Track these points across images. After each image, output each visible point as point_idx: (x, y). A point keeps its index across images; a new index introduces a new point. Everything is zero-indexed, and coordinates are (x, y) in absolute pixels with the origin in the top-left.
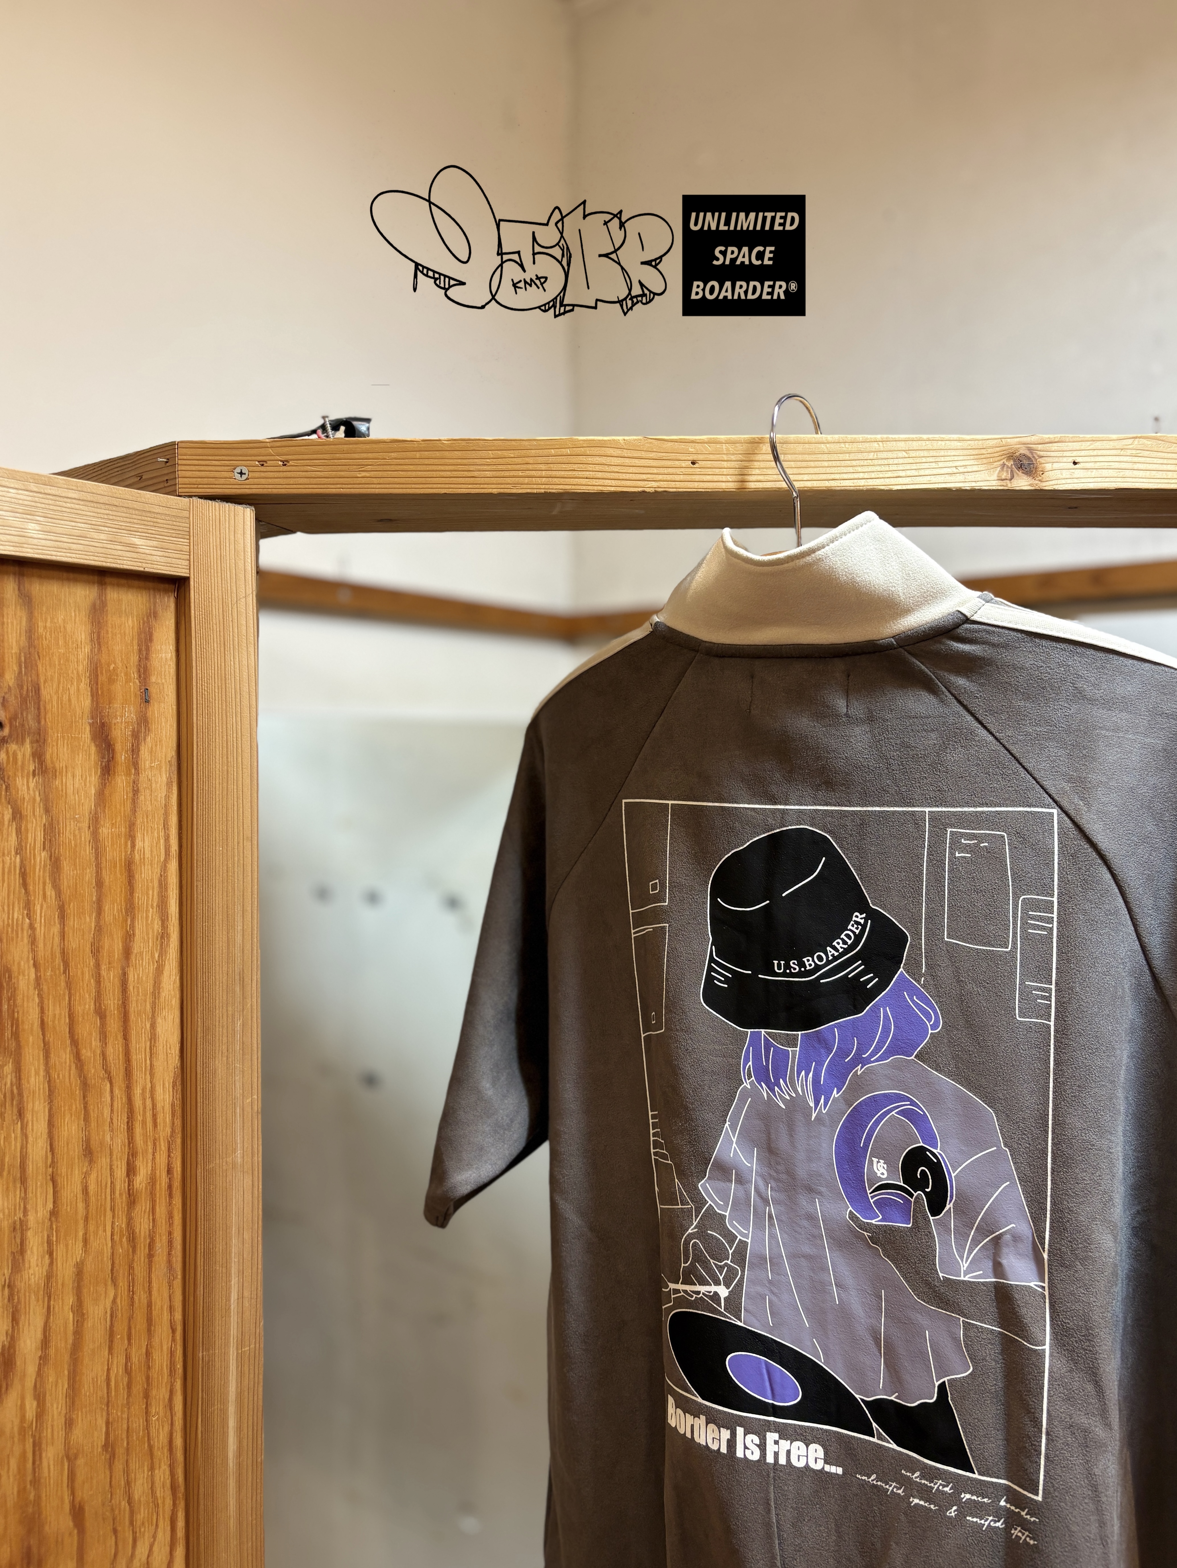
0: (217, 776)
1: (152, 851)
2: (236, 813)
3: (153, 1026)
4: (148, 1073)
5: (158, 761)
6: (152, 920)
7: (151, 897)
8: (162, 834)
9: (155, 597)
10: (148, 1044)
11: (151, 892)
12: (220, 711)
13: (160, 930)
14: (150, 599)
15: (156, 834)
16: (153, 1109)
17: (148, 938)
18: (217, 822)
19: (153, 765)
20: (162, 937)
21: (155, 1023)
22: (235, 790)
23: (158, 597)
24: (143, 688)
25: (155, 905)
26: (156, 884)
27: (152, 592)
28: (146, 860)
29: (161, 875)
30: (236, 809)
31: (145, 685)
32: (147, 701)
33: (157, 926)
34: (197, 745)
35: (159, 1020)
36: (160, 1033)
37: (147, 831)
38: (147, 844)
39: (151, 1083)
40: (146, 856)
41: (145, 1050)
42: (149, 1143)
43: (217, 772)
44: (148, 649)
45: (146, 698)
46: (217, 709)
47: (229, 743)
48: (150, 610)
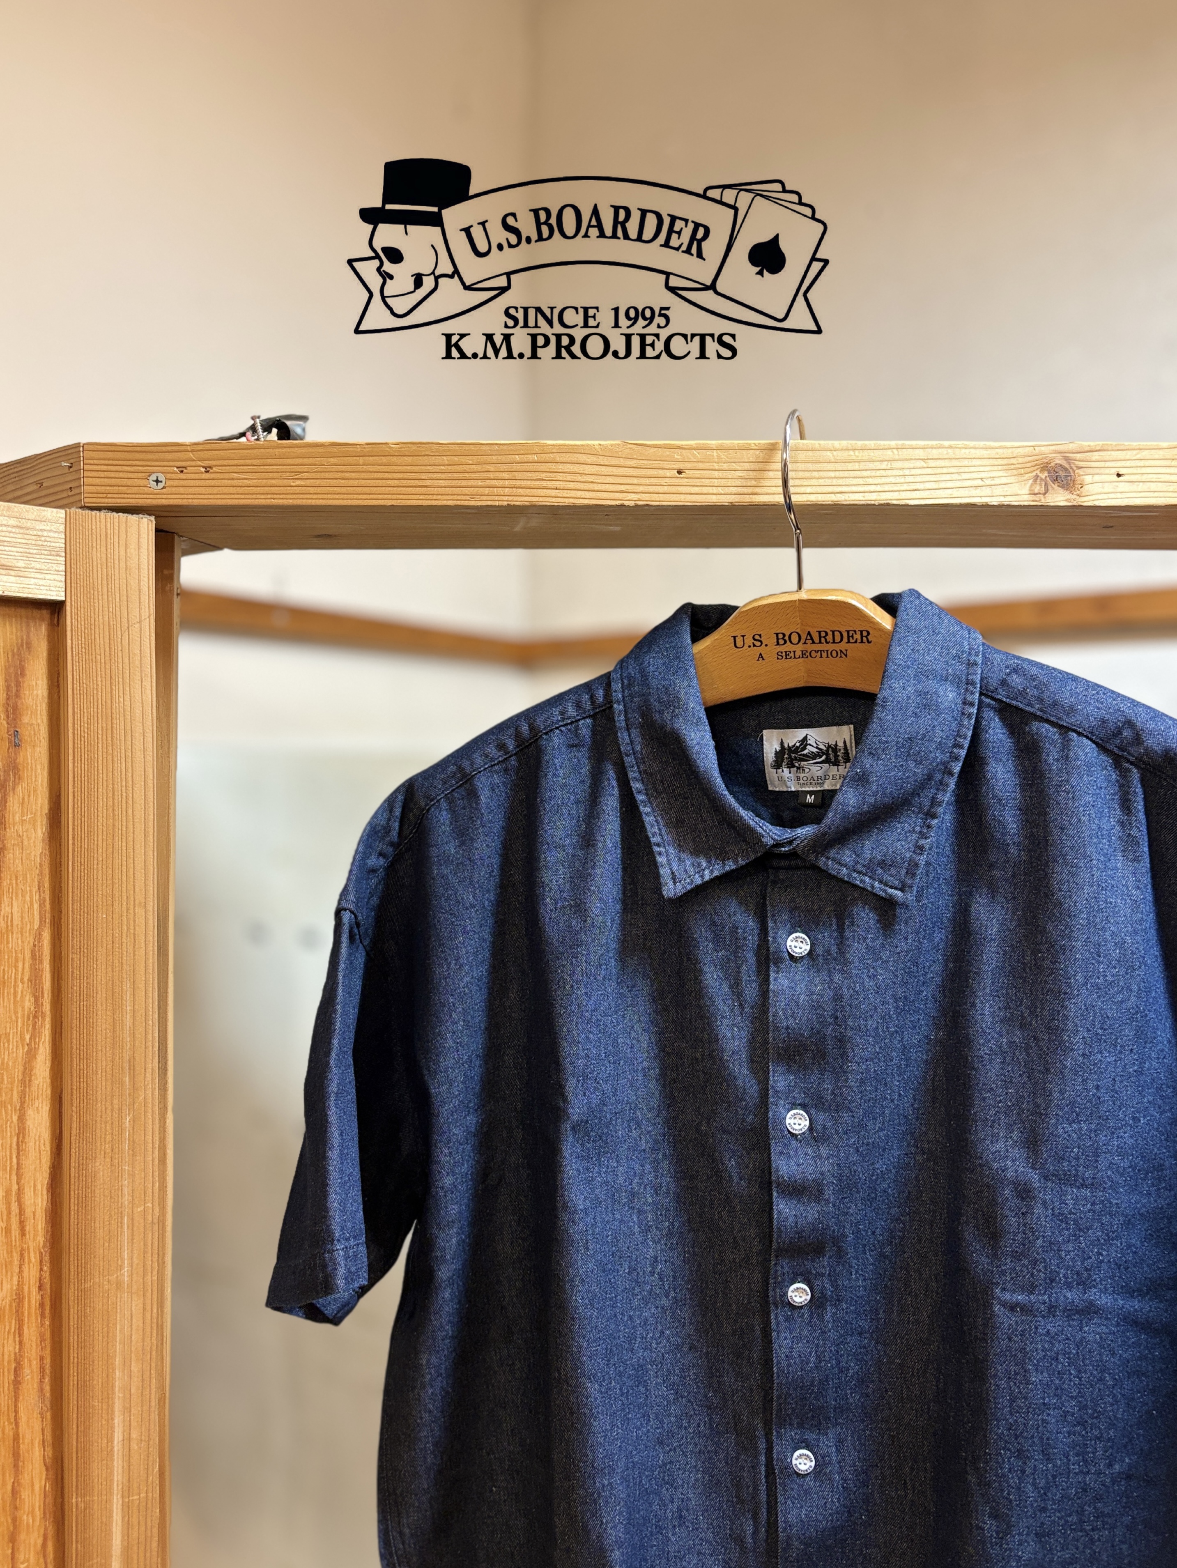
0: (100, 831)
1: (22, 917)
2: (124, 874)
3: (22, 1119)
4: (14, 1173)
5: (31, 813)
6: (22, 996)
7: (20, 970)
8: (36, 897)
9: (28, 625)
10: (15, 1139)
11: (20, 965)
12: (105, 756)
13: (32, 1008)
14: (22, 628)
15: (28, 898)
16: (20, 1214)
17: (17, 1018)
18: (100, 885)
19: (25, 818)
20: (35, 1017)
21: (24, 1115)
22: (124, 848)
23: (32, 624)
24: (12, 730)
25: (26, 979)
26: (28, 955)
27: (24, 620)
28: (15, 928)
29: (34, 946)
30: (124, 870)
31: (15, 727)
32: (17, 745)
33: (28, 1003)
34: (74, 796)
35: (30, 1112)
36: (31, 1126)
37: (16, 893)
38: (15, 909)
39: (18, 1184)
40: (15, 923)
41: (11, 1146)
42: (15, 1254)
43: (101, 827)
44: (18, 685)
45: (16, 741)
46: (100, 754)
47: (116, 793)
48: (22, 640)
